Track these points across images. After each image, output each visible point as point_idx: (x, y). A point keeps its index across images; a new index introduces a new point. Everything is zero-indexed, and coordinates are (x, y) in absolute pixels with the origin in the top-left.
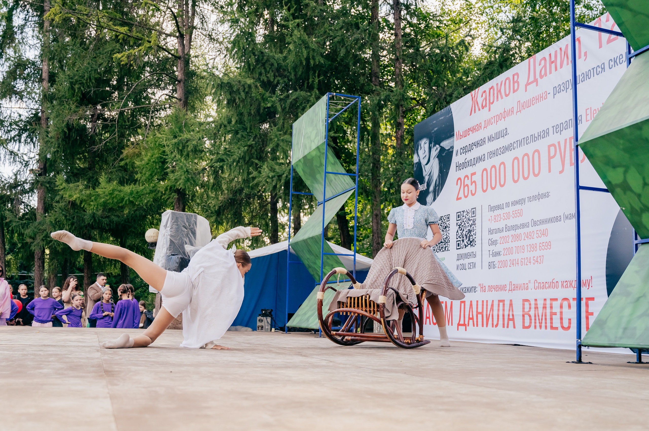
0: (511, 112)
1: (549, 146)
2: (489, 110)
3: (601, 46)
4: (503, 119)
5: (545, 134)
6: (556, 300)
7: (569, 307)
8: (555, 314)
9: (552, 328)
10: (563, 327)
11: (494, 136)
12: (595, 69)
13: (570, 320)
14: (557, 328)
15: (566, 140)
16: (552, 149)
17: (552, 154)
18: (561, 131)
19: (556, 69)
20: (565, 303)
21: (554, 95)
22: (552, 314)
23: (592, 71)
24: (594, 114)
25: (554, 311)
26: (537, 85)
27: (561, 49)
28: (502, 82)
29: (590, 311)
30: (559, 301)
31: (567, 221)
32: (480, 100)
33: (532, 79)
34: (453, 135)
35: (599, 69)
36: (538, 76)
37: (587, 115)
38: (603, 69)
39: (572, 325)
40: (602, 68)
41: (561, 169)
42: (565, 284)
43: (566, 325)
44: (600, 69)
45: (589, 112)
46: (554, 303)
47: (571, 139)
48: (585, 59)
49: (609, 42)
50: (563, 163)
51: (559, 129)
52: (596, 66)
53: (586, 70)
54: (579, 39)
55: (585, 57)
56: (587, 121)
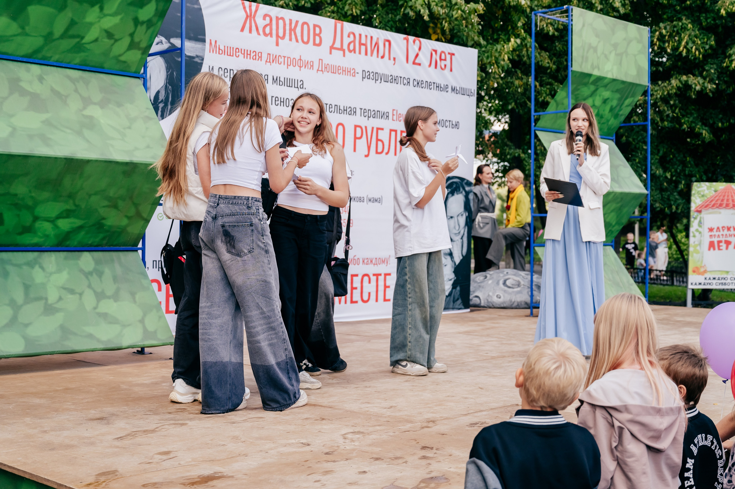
0: (309, 65)
1: (356, 126)
2: (277, 44)
3: (407, 61)
4: (297, 67)
5: (352, 111)
6: (357, 275)
7: (370, 282)
8: (356, 288)
9: (352, 302)
10: (363, 301)
11: (282, 79)
12: (402, 79)
13: (369, 293)
14: (356, 302)
15: (373, 128)
16: (359, 130)
17: (358, 135)
18: (368, 117)
19: (366, 54)
20: (366, 279)
21: (363, 77)
22: (353, 288)
23: (399, 78)
24: (399, 117)
25: (354, 286)
26: (344, 56)
27: (372, 37)
28: (297, 22)
29: (387, 284)
30: (360, 277)
31: (370, 204)
32: (261, 22)
33: (338, 45)
34: (204, 41)
35: (405, 81)
36: (345, 47)
37: (393, 115)
38: (408, 83)
39: (371, 297)
41: (367, 153)
42: (366, 261)
43: (365, 298)
45: (395, 112)
46: (354, 278)
47: (378, 129)
48: (394, 64)
49: (414, 63)
50: (369, 148)
51: (367, 114)
52: (403, 77)
53: (395, 74)
54: (389, 42)
55: (393, 62)
56: (393, 120)
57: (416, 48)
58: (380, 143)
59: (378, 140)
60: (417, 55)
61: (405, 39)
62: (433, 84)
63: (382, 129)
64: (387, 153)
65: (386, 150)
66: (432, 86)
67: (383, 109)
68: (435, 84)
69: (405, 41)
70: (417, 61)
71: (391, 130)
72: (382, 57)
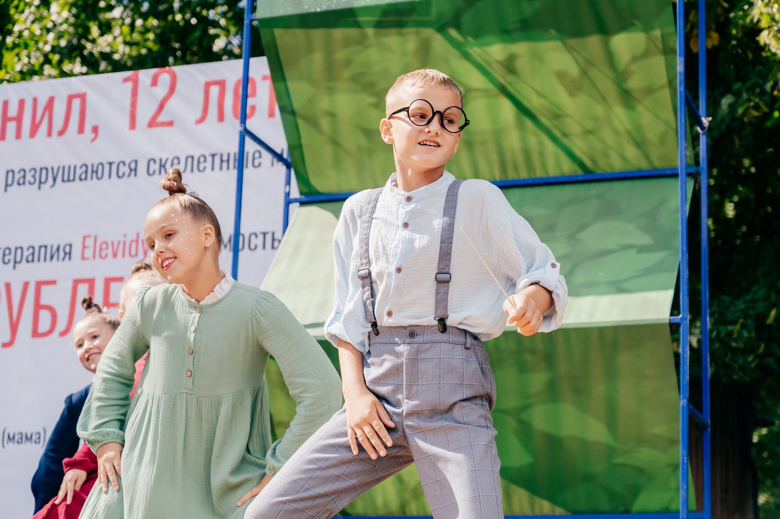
3: (133, 125)
12: (114, 166)
15: (26, 285)
18: (15, 262)
19: (18, 135)
21: (7, 185)
23: (107, 167)
24: (101, 249)
27: (35, 100)
31: (11, 446)
35: (124, 169)
37: (84, 247)
38: (134, 171)
40: (131, 170)
41: (8, 339)
44: (126, 170)
45: (90, 242)
47: (39, 285)
48: (93, 140)
49: (152, 124)
50: (14, 327)
51: (12, 257)
52: (117, 161)
53: (92, 160)
54: (83, 97)
55: (93, 135)
56: (83, 258)
57: (161, 91)
58: (45, 317)
59: (38, 307)
60: (161, 106)
61: (126, 80)
62: (209, 159)
63: (53, 282)
64: (63, 334)
65: (61, 325)
66: (209, 164)
67: (53, 241)
68: (217, 159)
69: (129, 85)
70: (161, 119)
71: (77, 282)
72: (61, 133)
